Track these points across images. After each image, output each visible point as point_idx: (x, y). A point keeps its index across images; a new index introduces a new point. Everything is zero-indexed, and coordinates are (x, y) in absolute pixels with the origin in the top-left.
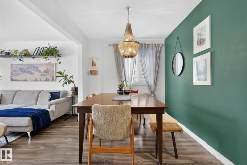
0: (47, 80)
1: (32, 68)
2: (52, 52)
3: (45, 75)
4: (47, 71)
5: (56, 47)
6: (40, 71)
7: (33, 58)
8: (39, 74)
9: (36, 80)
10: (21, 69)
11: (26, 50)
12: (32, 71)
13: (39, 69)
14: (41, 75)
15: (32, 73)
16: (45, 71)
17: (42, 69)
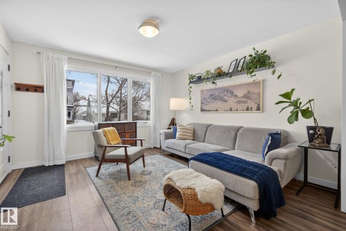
0: (247, 109)
1: (225, 92)
2: (261, 61)
3: (245, 102)
4: (247, 96)
5: (266, 51)
6: (236, 96)
7: (230, 77)
8: (235, 100)
9: (231, 110)
10: (211, 95)
11: (219, 68)
12: (225, 98)
13: (235, 93)
14: (239, 102)
15: (225, 101)
16: (244, 96)
17: (240, 93)
